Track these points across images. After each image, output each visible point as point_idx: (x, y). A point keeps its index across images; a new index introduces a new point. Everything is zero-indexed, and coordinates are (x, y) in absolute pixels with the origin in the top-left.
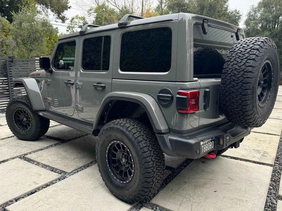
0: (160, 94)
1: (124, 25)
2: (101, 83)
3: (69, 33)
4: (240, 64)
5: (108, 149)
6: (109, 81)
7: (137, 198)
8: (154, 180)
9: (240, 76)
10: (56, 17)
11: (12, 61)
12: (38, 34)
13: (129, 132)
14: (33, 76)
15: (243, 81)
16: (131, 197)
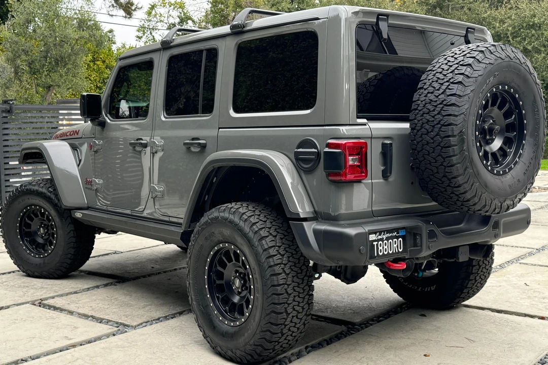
0: (299, 150)
1: (241, 27)
2: (198, 139)
3: (143, 45)
4: (437, 91)
5: (208, 264)
6: (213, 132)
7: (259, 347)
8: (290, 310)
9: (437, 112)
10: (110, 4)
11: (9, 111)
12: (67, 49)
13: (243, 223)
14: (63, 137)
15: (442, 123)
16: (248, 347)
